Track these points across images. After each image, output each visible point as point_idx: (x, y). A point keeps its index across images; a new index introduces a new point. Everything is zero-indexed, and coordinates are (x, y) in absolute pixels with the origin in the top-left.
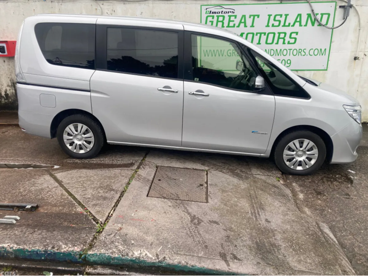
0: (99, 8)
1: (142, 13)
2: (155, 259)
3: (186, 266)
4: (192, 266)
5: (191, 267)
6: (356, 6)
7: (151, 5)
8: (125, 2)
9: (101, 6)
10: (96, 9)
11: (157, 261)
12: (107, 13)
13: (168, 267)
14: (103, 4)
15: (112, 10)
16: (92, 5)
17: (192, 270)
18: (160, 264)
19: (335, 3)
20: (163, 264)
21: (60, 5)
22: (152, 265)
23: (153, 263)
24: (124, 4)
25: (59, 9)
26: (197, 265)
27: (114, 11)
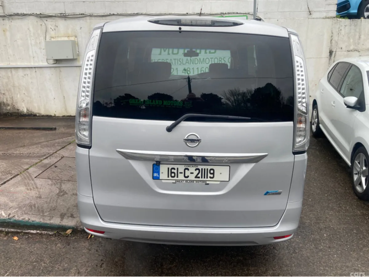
0: (44, 24)
1: (81, 28)
2: (6, 217)
3: (27, 222)
4: (33, 221)
5: (31, 222)
6: (265, 19)
7: (88, 21)
8: (66, 19)
9: (45, 22)
10: (41, 25)
11: (7, 218)
12: (51, 28)
13: (15, 222)
14: (47, 21)
15: (55, 26)
16: (37, 22)
17: (32, 224)
18: (9, 220)
19: (246, 17)
20: (12, 220)
21: (10, 22)
22: (3, 221)
23: (4, 219)
24: (65, 20)
25: (10, 26)
26: (36, 220)
27: (57, 27)
